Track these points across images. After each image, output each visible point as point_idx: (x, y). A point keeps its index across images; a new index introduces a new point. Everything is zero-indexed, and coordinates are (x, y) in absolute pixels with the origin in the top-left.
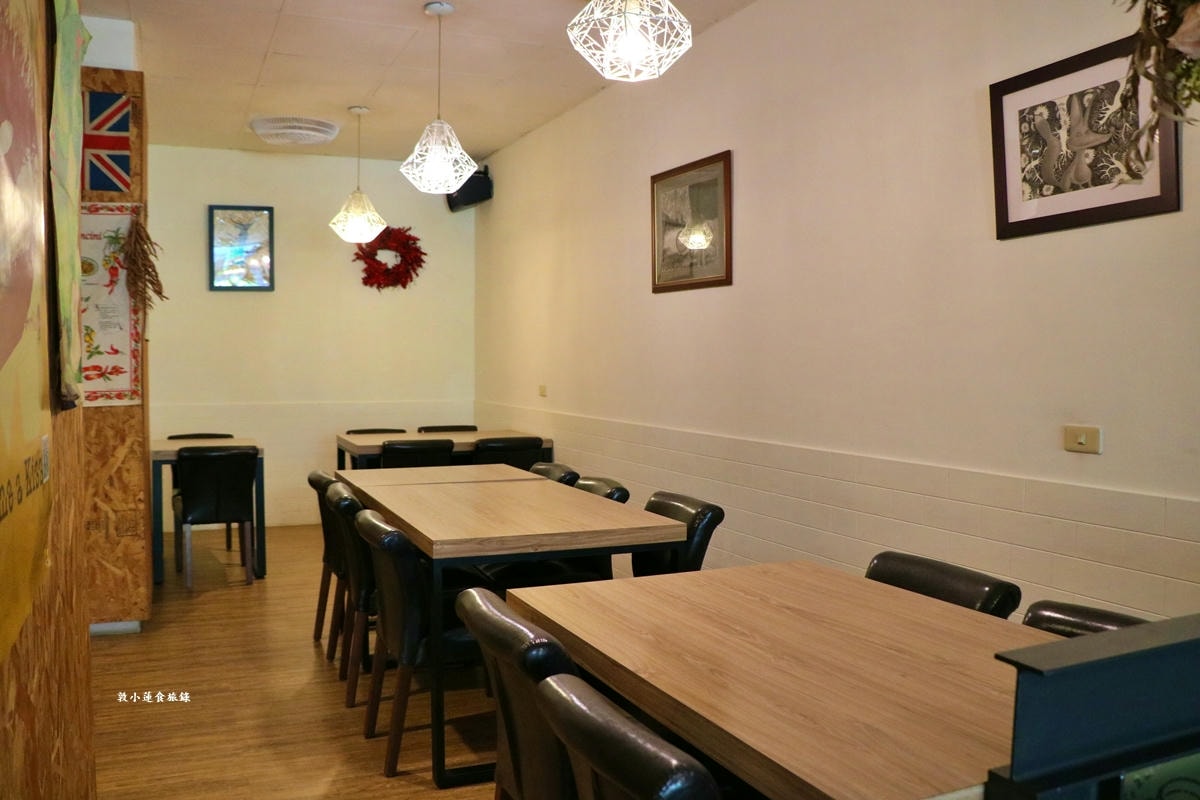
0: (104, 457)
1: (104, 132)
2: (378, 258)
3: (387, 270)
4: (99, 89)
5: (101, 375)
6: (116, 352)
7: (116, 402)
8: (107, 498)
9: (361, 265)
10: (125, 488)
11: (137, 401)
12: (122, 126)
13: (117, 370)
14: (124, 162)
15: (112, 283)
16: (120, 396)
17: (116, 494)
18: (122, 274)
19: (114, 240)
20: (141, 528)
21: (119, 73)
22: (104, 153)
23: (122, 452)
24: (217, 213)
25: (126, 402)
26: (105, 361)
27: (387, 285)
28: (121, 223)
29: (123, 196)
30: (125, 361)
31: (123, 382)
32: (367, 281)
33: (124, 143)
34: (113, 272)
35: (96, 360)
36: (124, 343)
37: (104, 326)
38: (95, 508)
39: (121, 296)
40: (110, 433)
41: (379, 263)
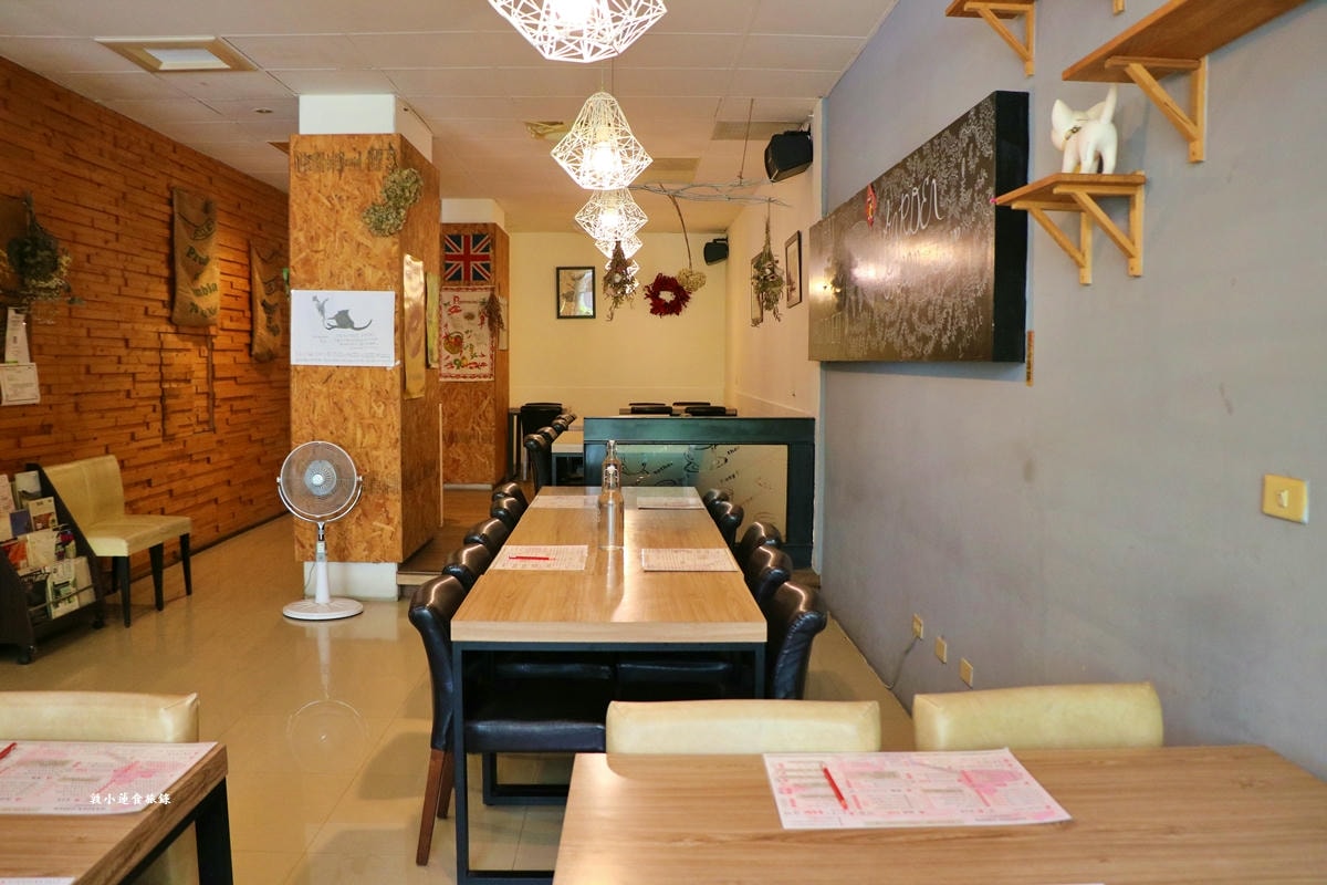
0: (478, 405)
1: (478, 253)
2: (661, 296)
3: (666, 303)
4: (477, 233)
5: (477, 367)
6: (483, 356)
7: (483, 379)
8: (479, 424)
9: (650, 301)
10: (486, 420)
11: (492, 379)
12: (486, 250)
13: (484, 364)
14: (487, 267)
15: (482, 323)
16: (485, 377)
17: (483, 423)
18: (486, 319)
19: (483, 303)
20: (493, 440)
21: (485, 225)
22: (478, 263)
23: (486, 403)
24: (562, 272)
25: (487, 379)
26: (478, 360)
27: (667, 313)
28: (486, 295)
29: (487, 283)
30: (487, 360)
31: (486, 370)
32: (653, 311)
33: (487, 258)
34: (482, 318)
35: (475, 360)
36: (487, 351)
37: (478, 344)
38: (473, 429)
39: (486, 330)
40: (480, 394)
41: (661, 300)
